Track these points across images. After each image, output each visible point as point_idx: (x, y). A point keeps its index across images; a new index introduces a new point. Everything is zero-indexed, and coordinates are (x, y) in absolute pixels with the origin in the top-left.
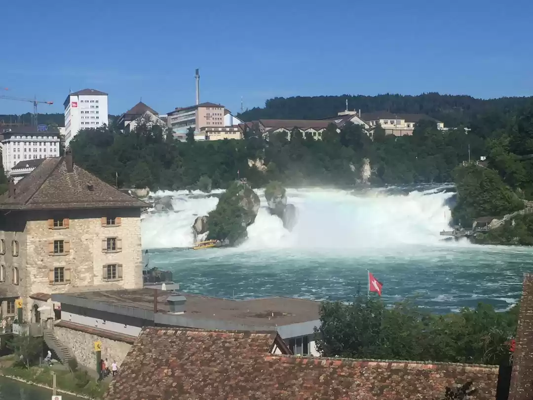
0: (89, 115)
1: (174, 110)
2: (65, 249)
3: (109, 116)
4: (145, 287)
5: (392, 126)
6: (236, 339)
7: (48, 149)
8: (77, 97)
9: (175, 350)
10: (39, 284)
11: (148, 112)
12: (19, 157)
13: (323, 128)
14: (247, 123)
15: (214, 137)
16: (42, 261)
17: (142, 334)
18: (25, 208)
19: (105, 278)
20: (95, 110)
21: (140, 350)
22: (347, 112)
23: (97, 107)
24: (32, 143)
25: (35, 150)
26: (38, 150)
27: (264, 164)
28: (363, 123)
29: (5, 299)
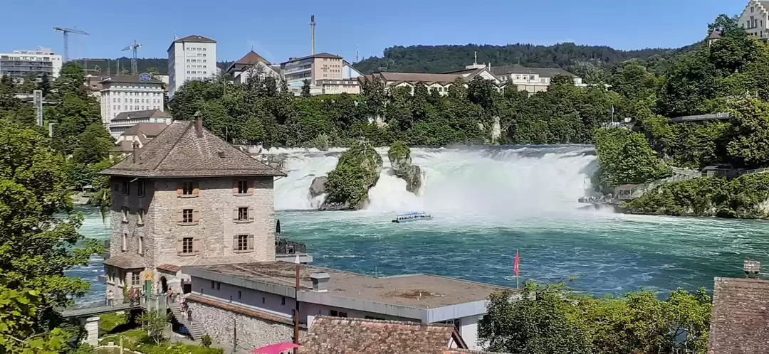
0: (197, 64)
1: (288, 60)
2: (194, 218)
3: (218, 65)
4: (278, 259)
5: (525, 82)
6: (413, 332)
7: (152, 100)
8: (182, 44)
9: (351, 340)
10: (167, 255)
11: (261, 63)
12: (119, 108)
13: (450, 83)
14: (367, 76)
15: (330, 91)
16: (170, 230)
17: (316, 323)
18: (153, 175)
19: (235, 249)
20: (203, 58)
21: (314, 339)
22: (475, 66)
23: (205, 55)
24: (134, 94)
25: (137, 101)
26: (140, 101)
27: (385, 121)
28: (493, 78)
29: (129, 270)
